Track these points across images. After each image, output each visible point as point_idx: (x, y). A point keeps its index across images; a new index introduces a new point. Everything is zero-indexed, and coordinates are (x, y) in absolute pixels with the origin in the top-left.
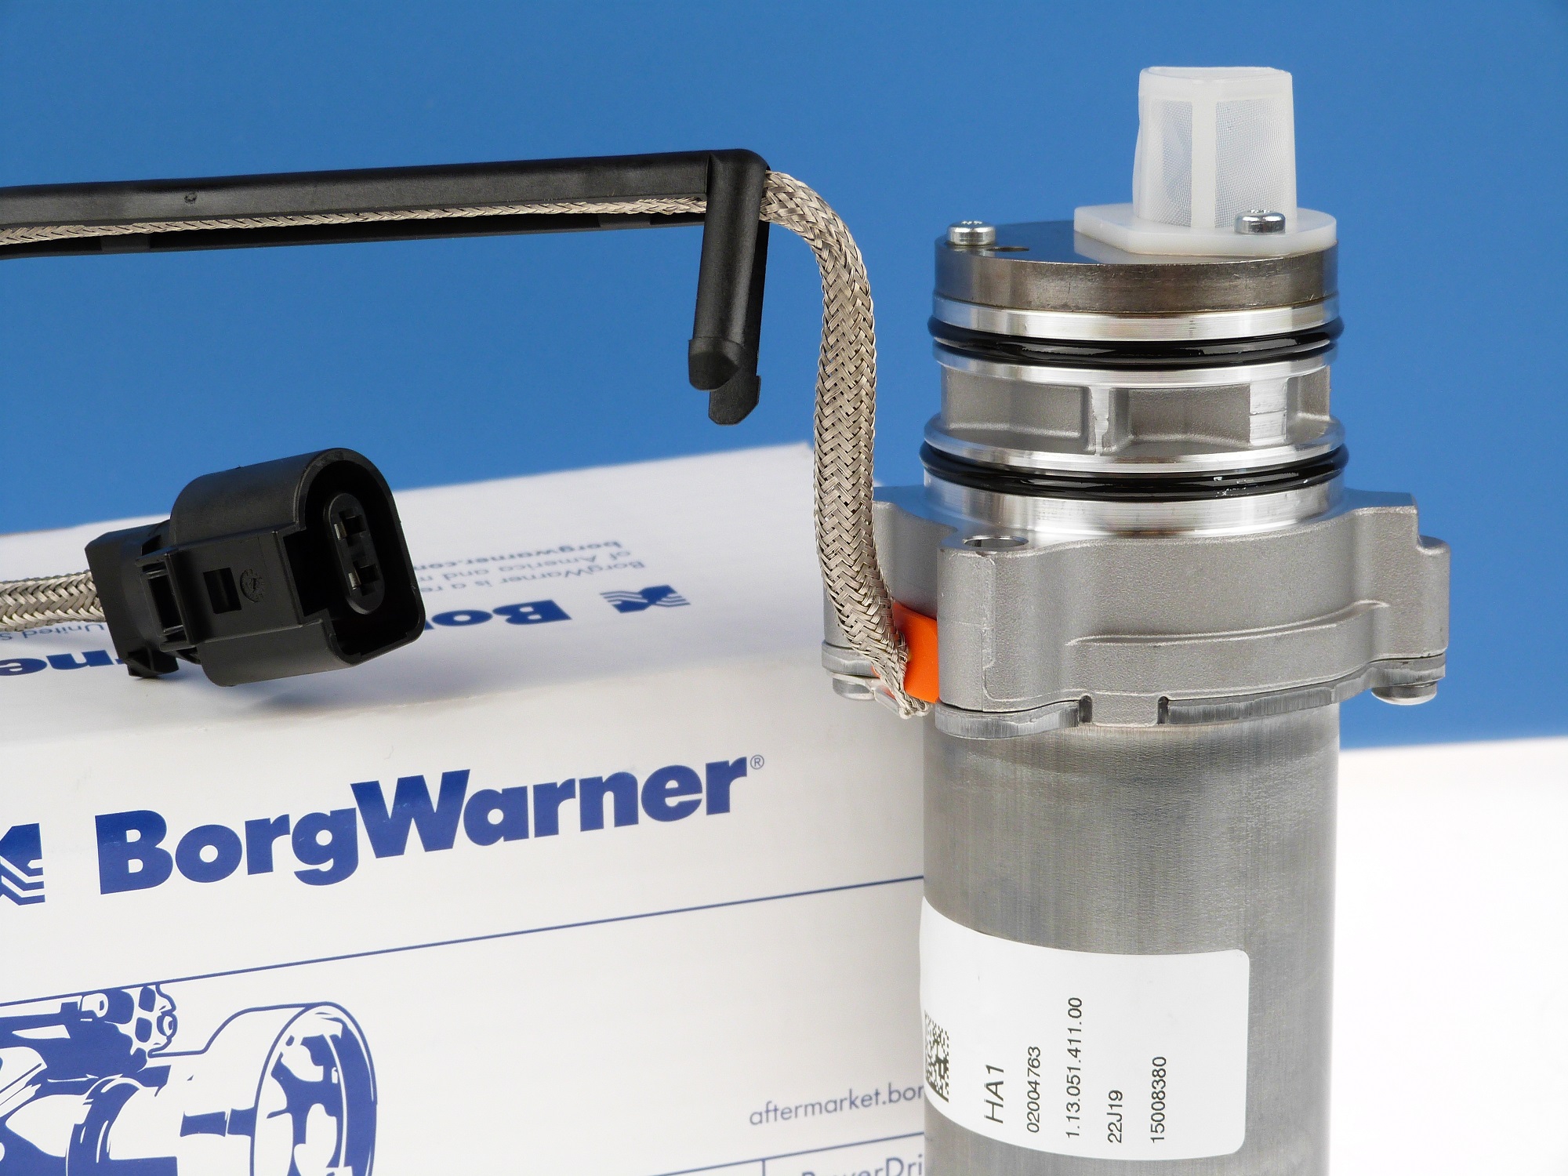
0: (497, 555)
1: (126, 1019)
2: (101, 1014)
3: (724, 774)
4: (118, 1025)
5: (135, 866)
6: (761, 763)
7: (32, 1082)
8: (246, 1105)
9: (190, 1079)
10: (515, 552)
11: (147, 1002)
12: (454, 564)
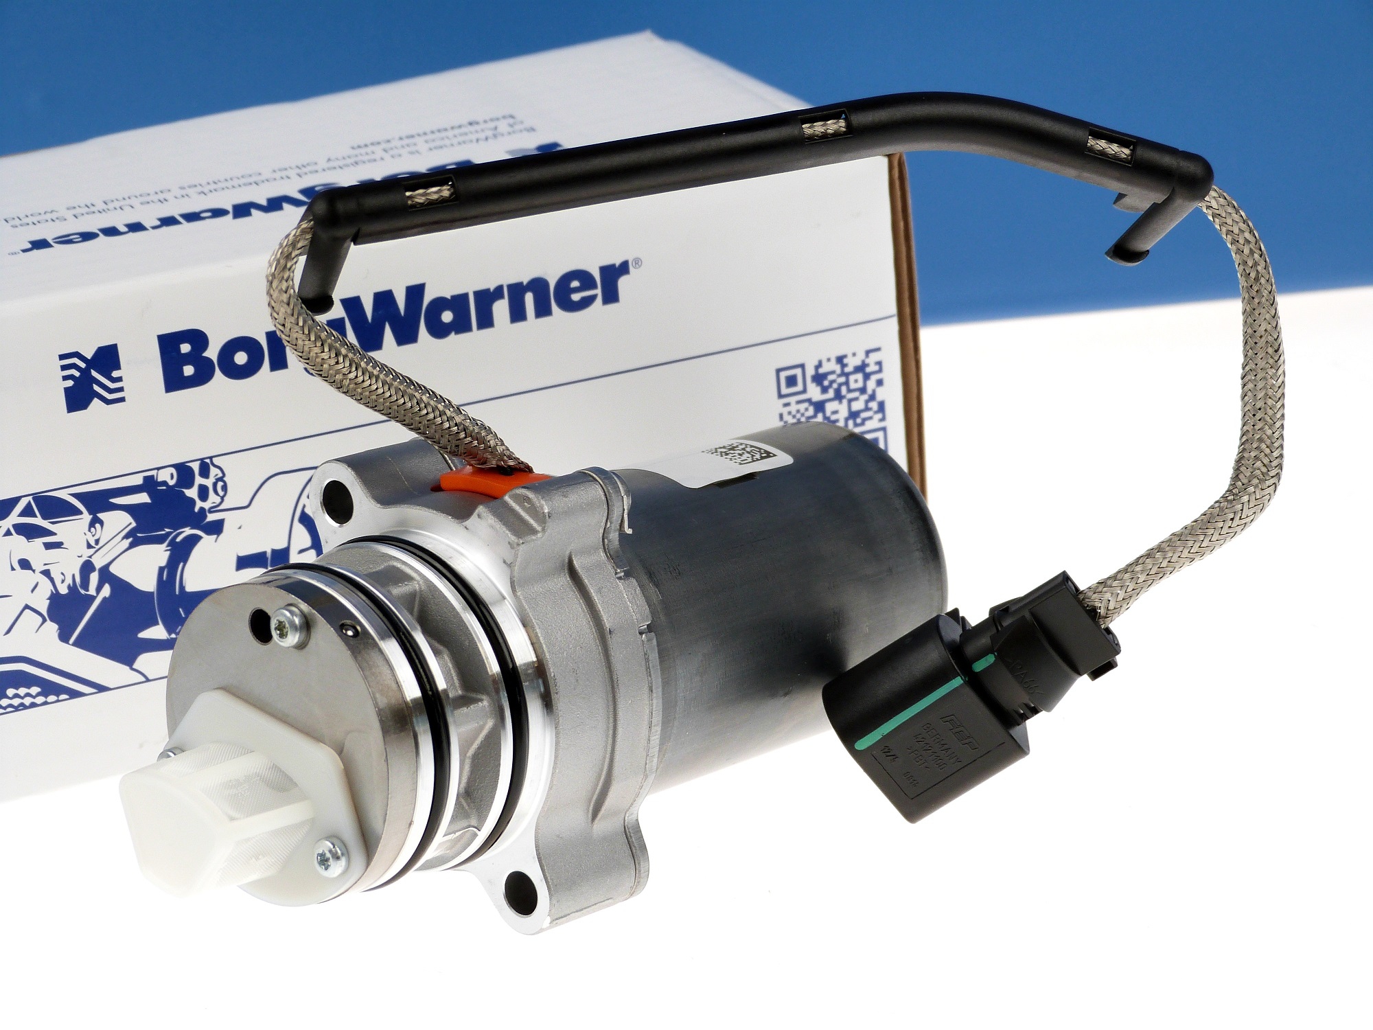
0: (421, 132)
1: (190, 485)
2: (172, 483)
3: (613, 274)
4: (185, 491)
5: (189, 370)
6: (640, 264)
7: (126, 537)
8: (281, 545)
9: (240, 528)
10: (434, 128)
11: (205, 472)
12: (388, 141)
